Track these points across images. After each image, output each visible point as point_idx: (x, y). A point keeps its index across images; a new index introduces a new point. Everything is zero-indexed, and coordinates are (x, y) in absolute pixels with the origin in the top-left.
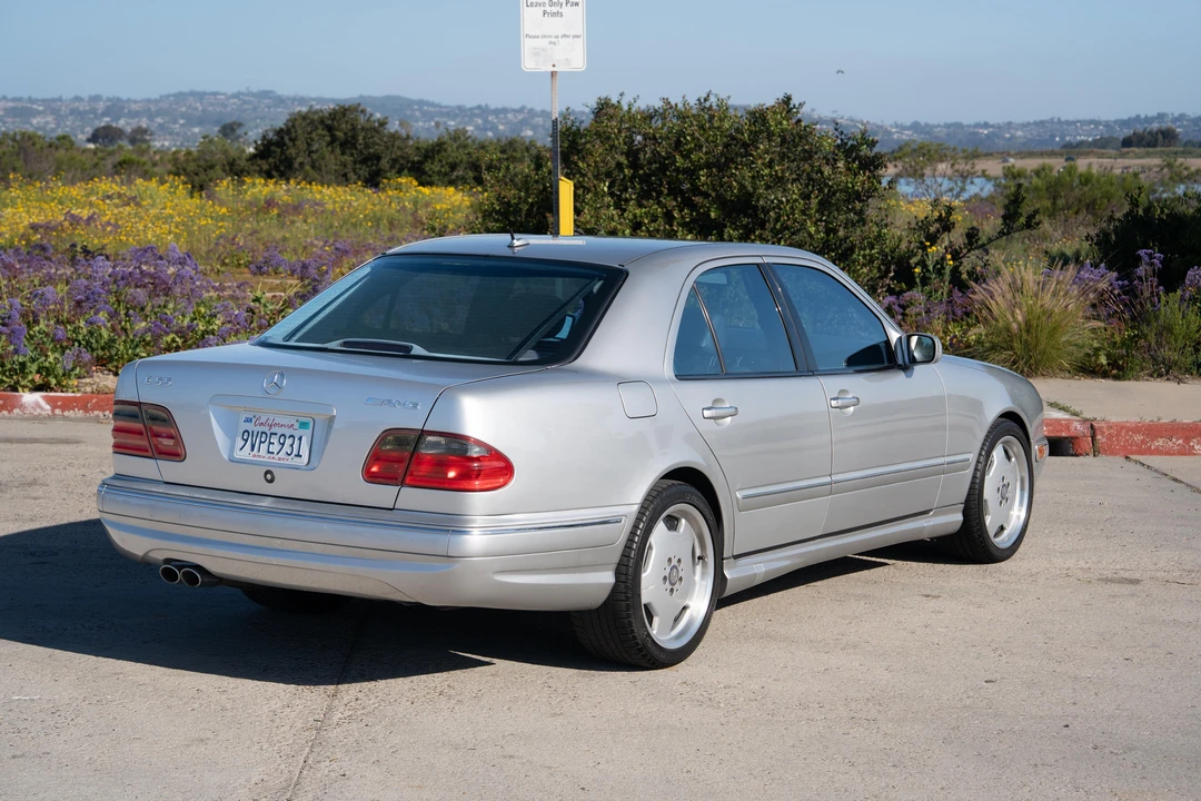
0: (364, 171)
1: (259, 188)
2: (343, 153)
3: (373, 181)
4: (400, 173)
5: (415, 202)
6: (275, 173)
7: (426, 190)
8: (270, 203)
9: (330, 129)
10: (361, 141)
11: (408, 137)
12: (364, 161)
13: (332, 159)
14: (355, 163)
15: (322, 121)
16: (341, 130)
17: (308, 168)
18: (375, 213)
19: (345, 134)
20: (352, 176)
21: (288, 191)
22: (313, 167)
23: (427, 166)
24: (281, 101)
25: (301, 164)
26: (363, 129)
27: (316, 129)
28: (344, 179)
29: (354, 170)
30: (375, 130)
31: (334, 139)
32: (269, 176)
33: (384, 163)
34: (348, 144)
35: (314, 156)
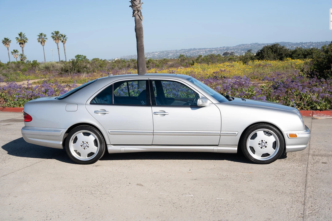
0: (279, 57)
1: (257, 62)
2: (274, 54)
3: (281, 59)
4: (287, 57)
5: (291, 63)
6: (260, 59)
7: (293, 60)
8: (260, 65)
9: (272, 49)
10: (278, 51)
11: (289, 49)
12: (278, 55)
13: (272, 55)
14: (277, 56)
15: (270, 48)
16: (274, 49)
17: (267, 57)
18: (282, 66)
19: (275, 50)
20: (276, 58)
21: (263, 62)
22: (268, 57)
23: (293, 55)
24: (259, 45)
25: (266, 57)
26: (279, 48)
27: (269, 49)
28: (275, 59)
29: (277, 57)
30: (282, 48)
31: (273, 51)
32: (259, 59)
33: (283, 55)
34: (275, 52)
35: (268, 55)
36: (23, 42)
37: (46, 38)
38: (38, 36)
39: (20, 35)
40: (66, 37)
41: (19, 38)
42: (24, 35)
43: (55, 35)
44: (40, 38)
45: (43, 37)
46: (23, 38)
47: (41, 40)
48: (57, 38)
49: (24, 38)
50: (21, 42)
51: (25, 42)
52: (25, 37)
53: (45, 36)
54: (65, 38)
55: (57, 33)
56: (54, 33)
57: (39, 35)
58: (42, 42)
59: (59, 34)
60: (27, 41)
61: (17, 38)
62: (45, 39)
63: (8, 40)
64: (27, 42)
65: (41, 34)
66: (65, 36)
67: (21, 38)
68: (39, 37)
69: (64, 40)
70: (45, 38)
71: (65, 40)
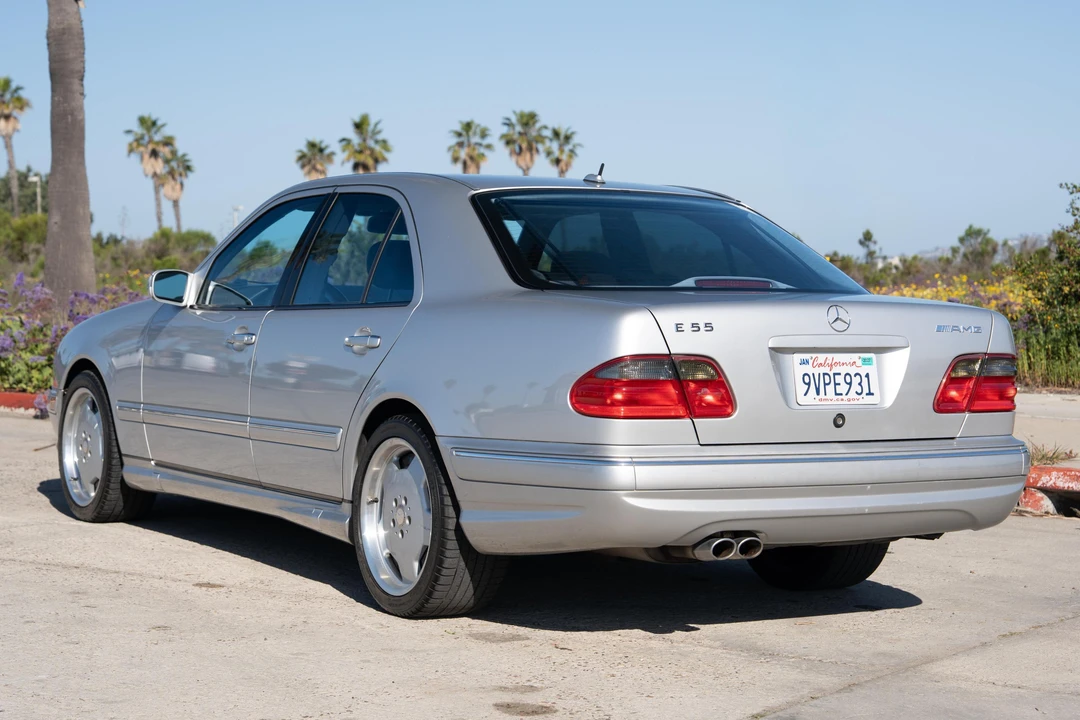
36: (370, 162)
37: (489, 147)
38: (452, 134)
39: (359, 126)
40: (575, 140)
41: (356, 139)
42: (379, 127)
43: (519, 128)
44: (461, 145)
45: (475, 139)
46: (371, 143)
47: (463, 154)
48: (524, 146)
49: (377, 142)
50: (361, 158)
51: (376, 161)
52: (380, 137)
53: (484, 135)
54: (570, 147)
55: (528, 120)
56: (514, 119)
57: (458, 128)
58: (469, 162)
59: (538, 125)
60: (387, 155)
61: (346, 141)
62: (482, 150)
63: (321, 150)
64: (385, 160)
65: (468, 126)
66: (568, 138)
67: (364, 140)
68: (454, 140)
69: (564, 157)
70: (486, 142)
71: (570, 157)
